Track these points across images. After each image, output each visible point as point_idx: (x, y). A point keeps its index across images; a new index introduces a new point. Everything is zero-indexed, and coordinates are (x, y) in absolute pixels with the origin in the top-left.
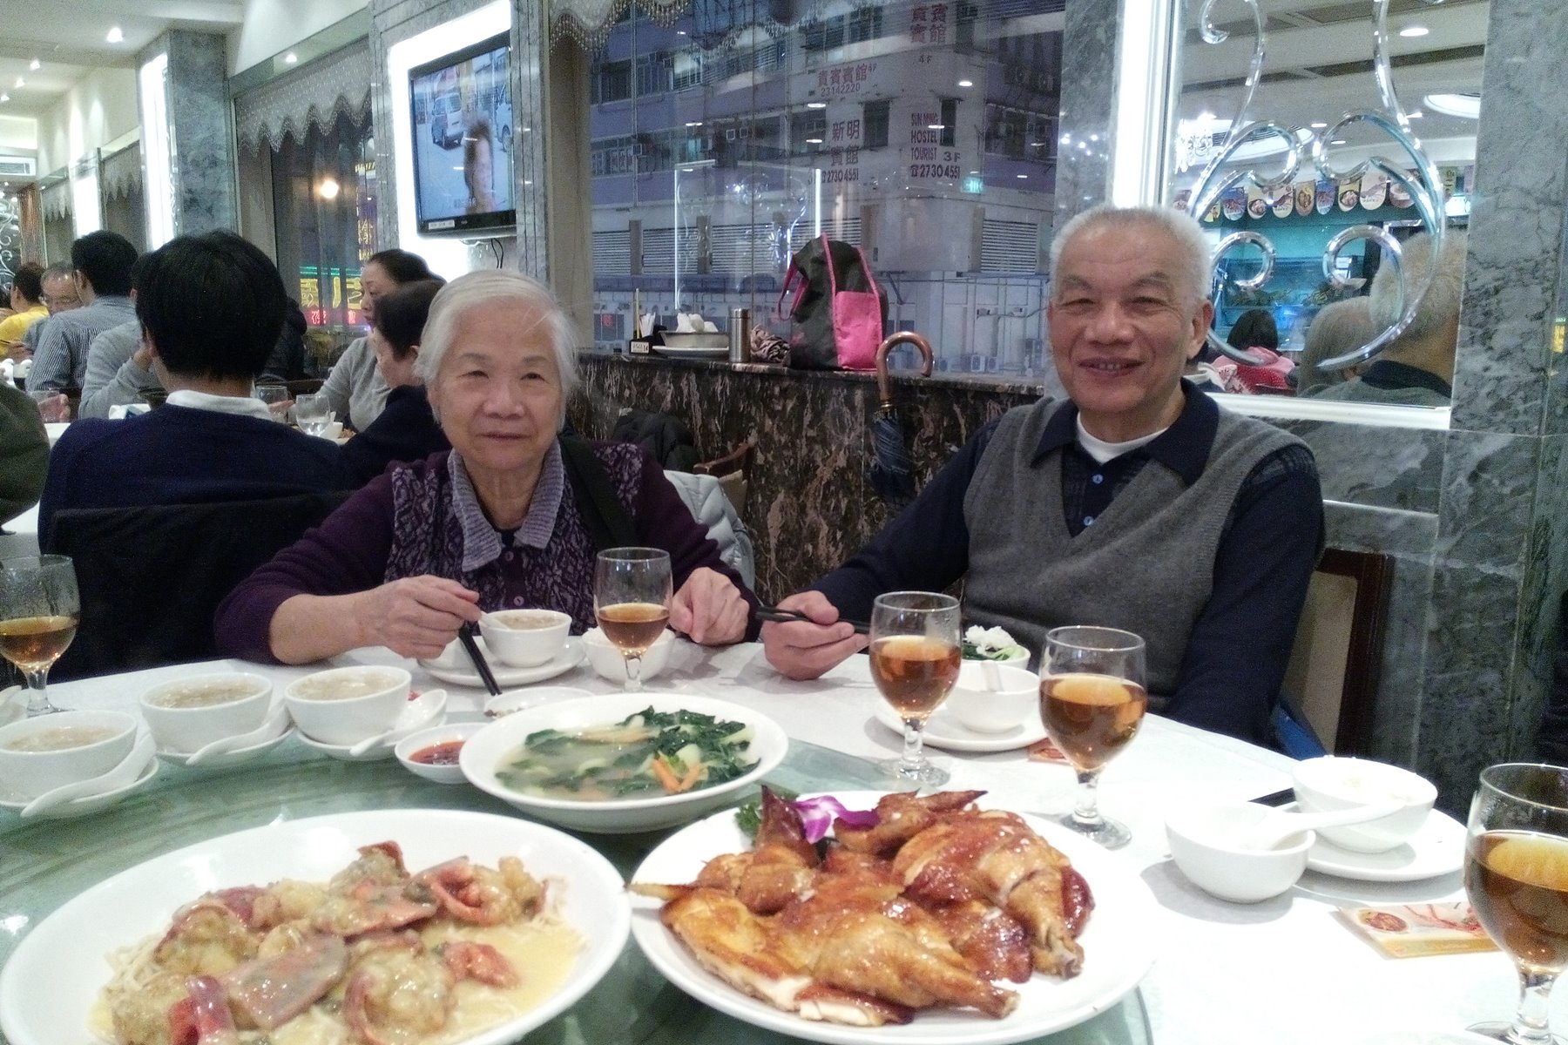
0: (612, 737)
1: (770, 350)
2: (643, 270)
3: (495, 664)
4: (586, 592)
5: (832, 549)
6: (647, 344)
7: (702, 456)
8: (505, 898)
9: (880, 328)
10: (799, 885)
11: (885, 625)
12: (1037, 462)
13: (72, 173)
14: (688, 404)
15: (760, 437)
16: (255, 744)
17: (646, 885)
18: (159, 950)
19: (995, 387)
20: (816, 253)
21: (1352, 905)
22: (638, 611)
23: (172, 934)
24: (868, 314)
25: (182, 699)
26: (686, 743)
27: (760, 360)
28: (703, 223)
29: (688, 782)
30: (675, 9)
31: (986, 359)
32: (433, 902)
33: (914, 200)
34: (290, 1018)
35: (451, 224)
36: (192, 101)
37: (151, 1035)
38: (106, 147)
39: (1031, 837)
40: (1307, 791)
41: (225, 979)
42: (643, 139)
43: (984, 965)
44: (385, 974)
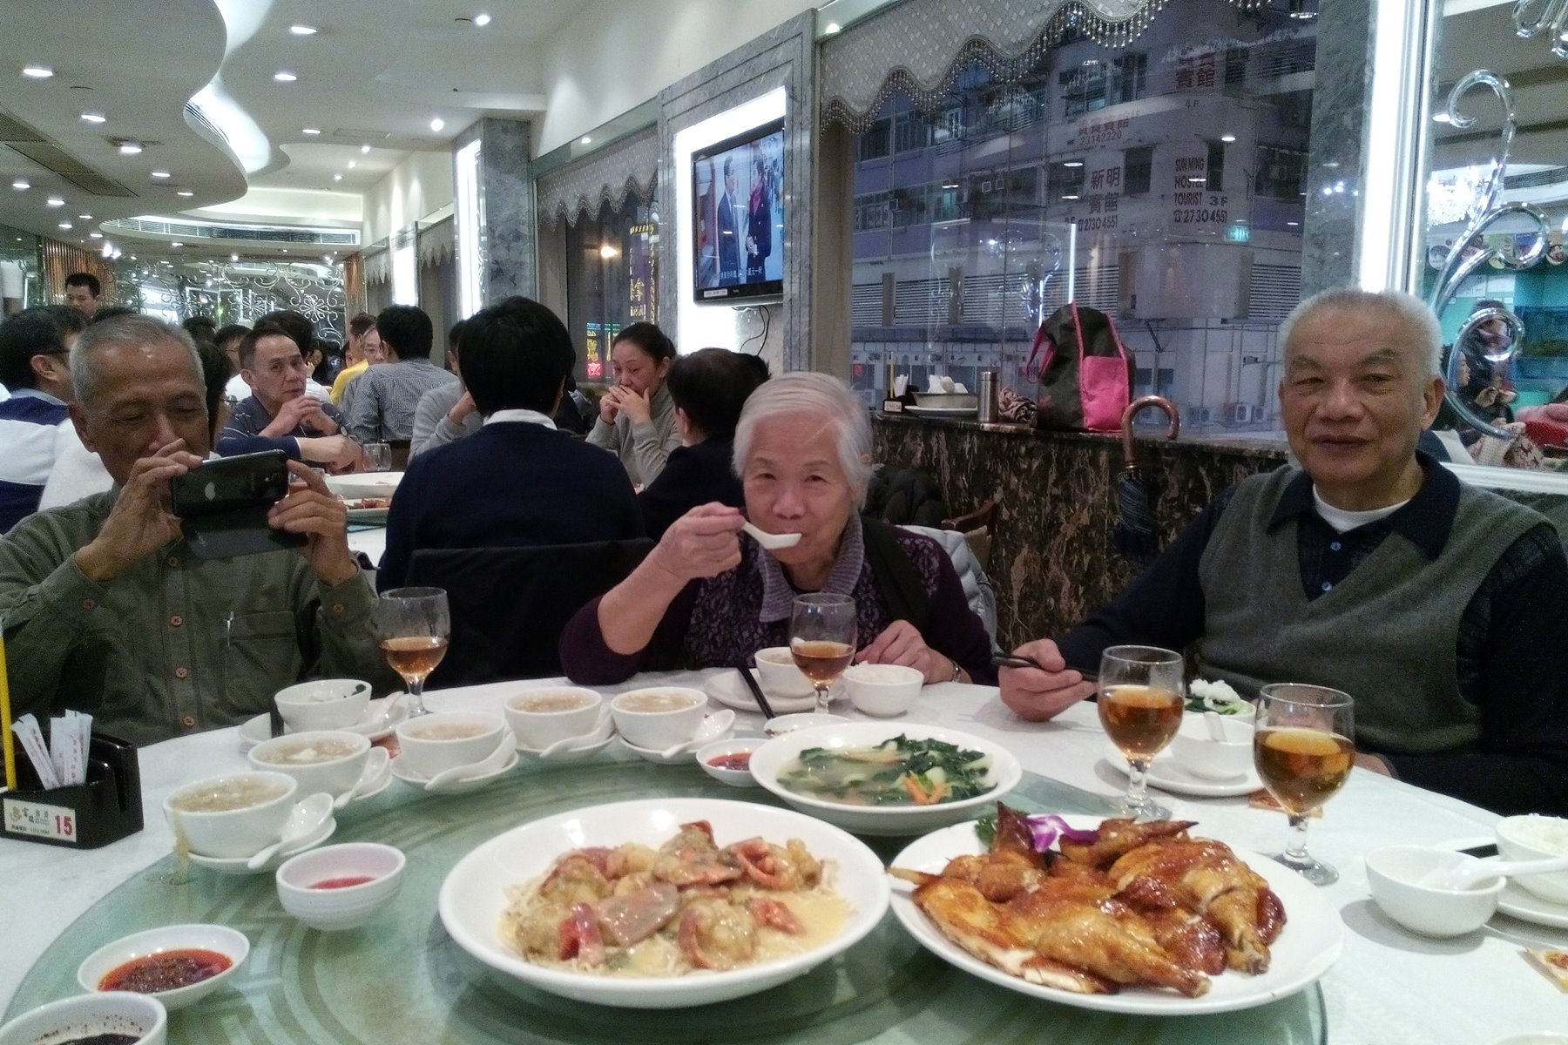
0: (870, 757)
1: (1018, 410)
2: (895, 321)
3: (767, 693)
5: (1074, 604)
6: (899, 404)
7: (950, 511)
8: (792, 870)
9: (1127, 390)
10: (1028, 881)
11: (1112, 675)
12: (1274, 528)
13: (393, 243)
14: (938, 460)
15: (1005, 494)
16: (588, 745)
17: (903, 870)
18: (545, 885)
19: (1242, 451)
20: (1065, 320)
21: (1540, 948)
23: (556, 874)
24: (1115, 377)
25: (535, 706)
26: (933, 765)
27: (1007, 420)
28: (955, 274)
29: (935, 797)
30: (938, 95)
31: (1253, 408)
32: (739, 867)
33: (1174, 252)
34: (640, 940)
35: (724, 292)
36: (500, 182)
37: (546, 943)
38: (424, 221)
39: (1232, 859)
40: (1508, 844)
41: (594, 908)
42: (900, 194)
43: (1183, 958)
44: (709, 913)
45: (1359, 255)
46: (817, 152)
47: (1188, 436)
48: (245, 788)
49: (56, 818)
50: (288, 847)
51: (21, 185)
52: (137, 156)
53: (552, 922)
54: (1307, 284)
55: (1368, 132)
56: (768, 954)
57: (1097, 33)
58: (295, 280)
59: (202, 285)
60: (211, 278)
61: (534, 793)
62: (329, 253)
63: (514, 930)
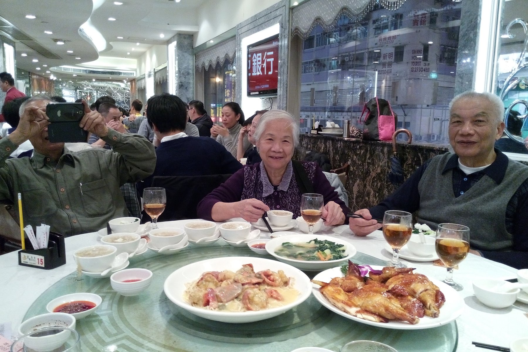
0: (305, 245)
1: (356, 134)
2: (315, 105)
3: (272, 225)
4: (298, 206)
5: (375, 199)
6: (316, 131)
7: (333, 167)
8: (280, 280)
9: (394, 127)
10: (358, 286)
11: (388, 220)
12: (444, 173)
13: (146, 76)
14: (329, 150)
15: (352, 162)
16: (211, 240)
17: (316, 281)
18: (198, 283)
19: (433, 148)
20: (373, 103)
22: (313, 212)
23: (202, 279)
24: (390, 123)
25: (194, 227)
26: (327, 248)
27: (353, 137)
28: (336, 88)
29: (327, 258)
30: (331, 26)
31: (437, 136)
32: (262, 279)
33: (411, 81)
34: (230, 301)
35: (257, 93)
36: (183, 55)
37: (198, 301)
38: (157, 68)
39: (428, 281)
40: (521, 278)
41: (214, 290)
42: (317, 61)
43: (410, 312)
44: (252, 292)
45: (475, 81)
46: (290, 46)
47: (415, 143)
48: (100, 250)
49: (38, 259)
50: (114, 269)
51: (24, 55)
52: (62, 45)
53: (201, 294)
54: (457, 91)
55: (479, 39)
56: (272, 306)
57: (386, 6)
58: (113, 88)
59: (83, 89)
60: (86, 87)
61: (194, 255)
62: (125, 79)
63: (188, 296)
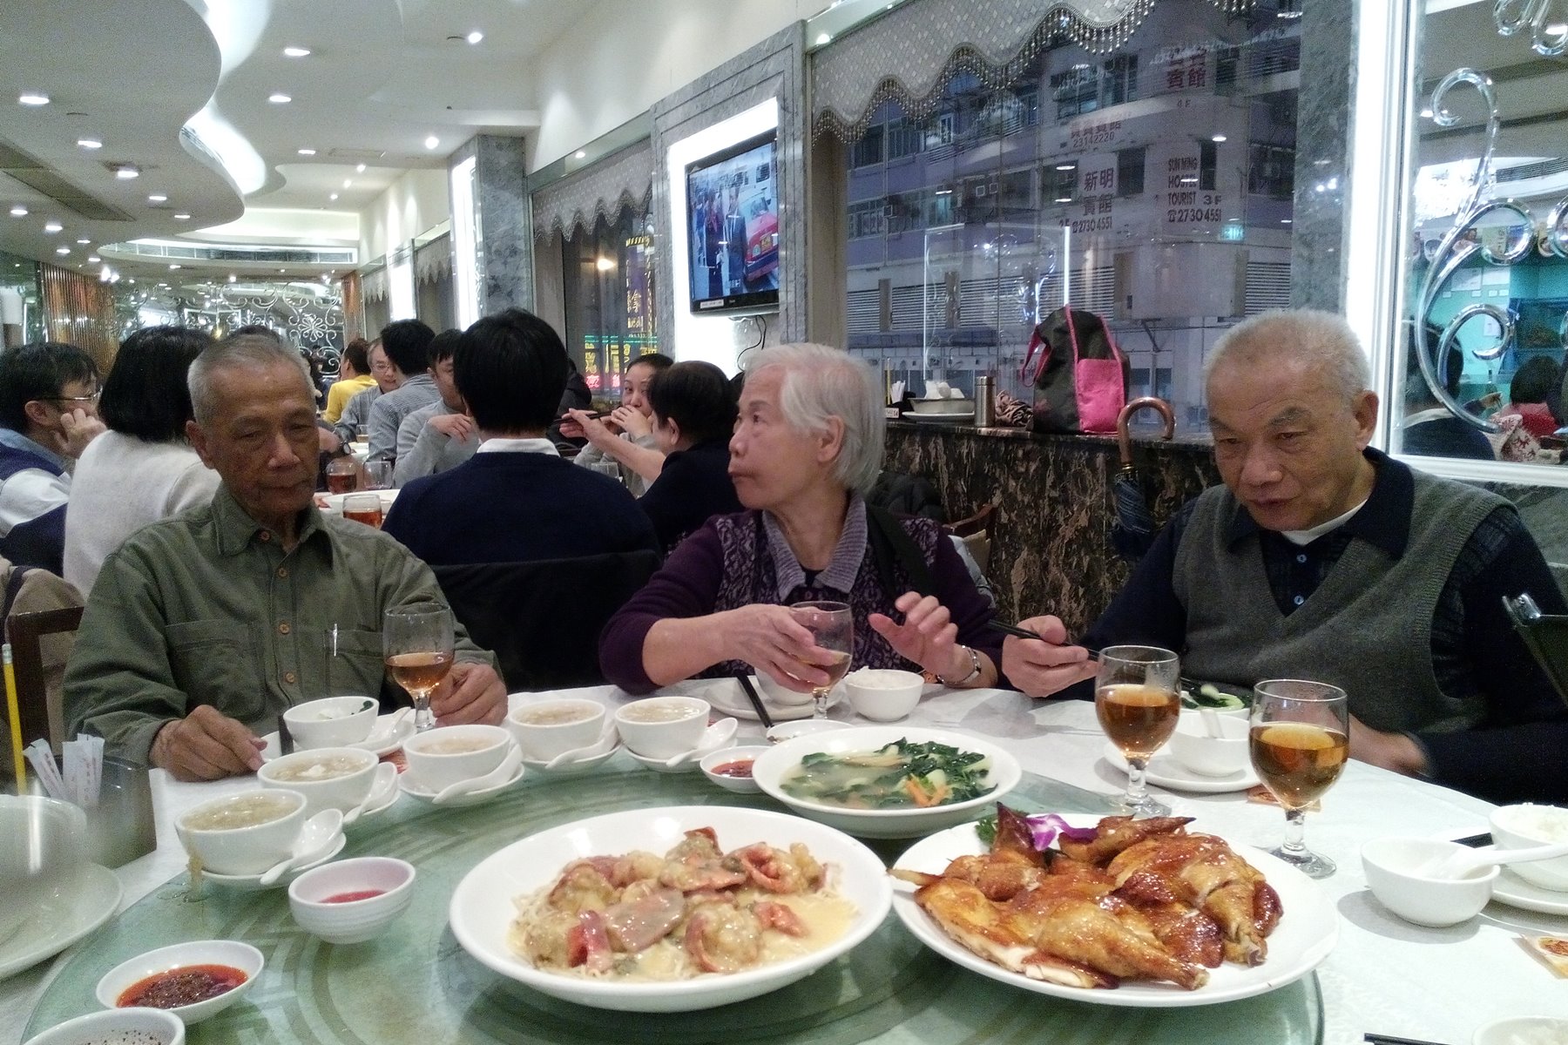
0: (871, 761)
1: (1014, 414)
2: (892, 326)
3: (768, 702)
5: (1074, 605)
6: (897, 410)
8: (795, 874)
9: (1122, 392)
10: (1027, 879)
13: (390, 261)
14: (936, 465)
15: (1004, 498)
16: (593, 755)
17: (904, 871)
18: (553, 894)
20: (1059, 323)
21: (1534, 934)
23: (563, 883)
24: (1109, 380)
25: (539, 719)
26: (934, 768)
27: (1004, 424)
28: (950, 278)
29: (937, 797)
30: (928, 103)
32: (743, 872)
33: (1169, 249)
34: (648, 946)
36: (495, 198)
37: (555, 951)
38: (420, 238)
39: (1228, 853)
40: (1501, 832)
41: (601, 915)
42: (894, 200)
43: (1181, 951)
44: (715, 917)
46: (809, 162)
47: (1184, 436)
50: (300, 862)
51: (19, 212)
52: (134, 180)
53: (561, 928)
54: (1296, 284)
56: (774, 957)
57: (1084, 39)
58: (293, 299)
59: (201, 306)
60: (209, 299)
61: (540, 804)
62: (327, 272)
63: (524, 938)
